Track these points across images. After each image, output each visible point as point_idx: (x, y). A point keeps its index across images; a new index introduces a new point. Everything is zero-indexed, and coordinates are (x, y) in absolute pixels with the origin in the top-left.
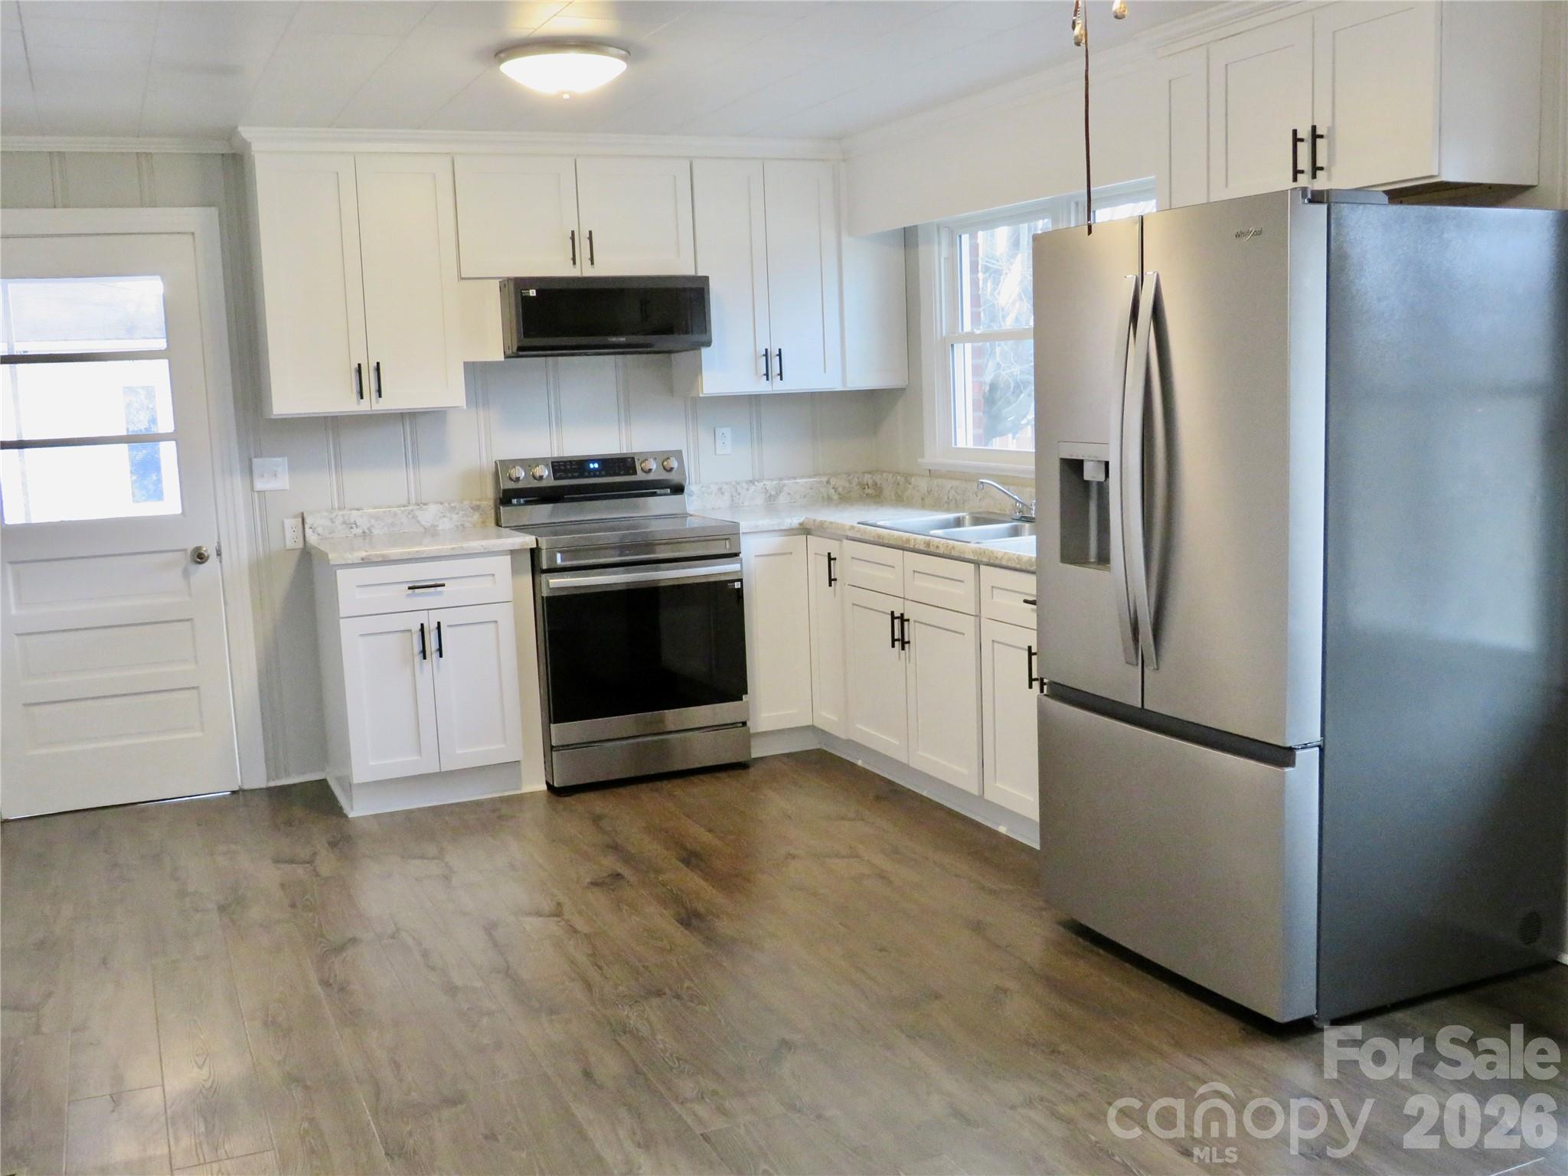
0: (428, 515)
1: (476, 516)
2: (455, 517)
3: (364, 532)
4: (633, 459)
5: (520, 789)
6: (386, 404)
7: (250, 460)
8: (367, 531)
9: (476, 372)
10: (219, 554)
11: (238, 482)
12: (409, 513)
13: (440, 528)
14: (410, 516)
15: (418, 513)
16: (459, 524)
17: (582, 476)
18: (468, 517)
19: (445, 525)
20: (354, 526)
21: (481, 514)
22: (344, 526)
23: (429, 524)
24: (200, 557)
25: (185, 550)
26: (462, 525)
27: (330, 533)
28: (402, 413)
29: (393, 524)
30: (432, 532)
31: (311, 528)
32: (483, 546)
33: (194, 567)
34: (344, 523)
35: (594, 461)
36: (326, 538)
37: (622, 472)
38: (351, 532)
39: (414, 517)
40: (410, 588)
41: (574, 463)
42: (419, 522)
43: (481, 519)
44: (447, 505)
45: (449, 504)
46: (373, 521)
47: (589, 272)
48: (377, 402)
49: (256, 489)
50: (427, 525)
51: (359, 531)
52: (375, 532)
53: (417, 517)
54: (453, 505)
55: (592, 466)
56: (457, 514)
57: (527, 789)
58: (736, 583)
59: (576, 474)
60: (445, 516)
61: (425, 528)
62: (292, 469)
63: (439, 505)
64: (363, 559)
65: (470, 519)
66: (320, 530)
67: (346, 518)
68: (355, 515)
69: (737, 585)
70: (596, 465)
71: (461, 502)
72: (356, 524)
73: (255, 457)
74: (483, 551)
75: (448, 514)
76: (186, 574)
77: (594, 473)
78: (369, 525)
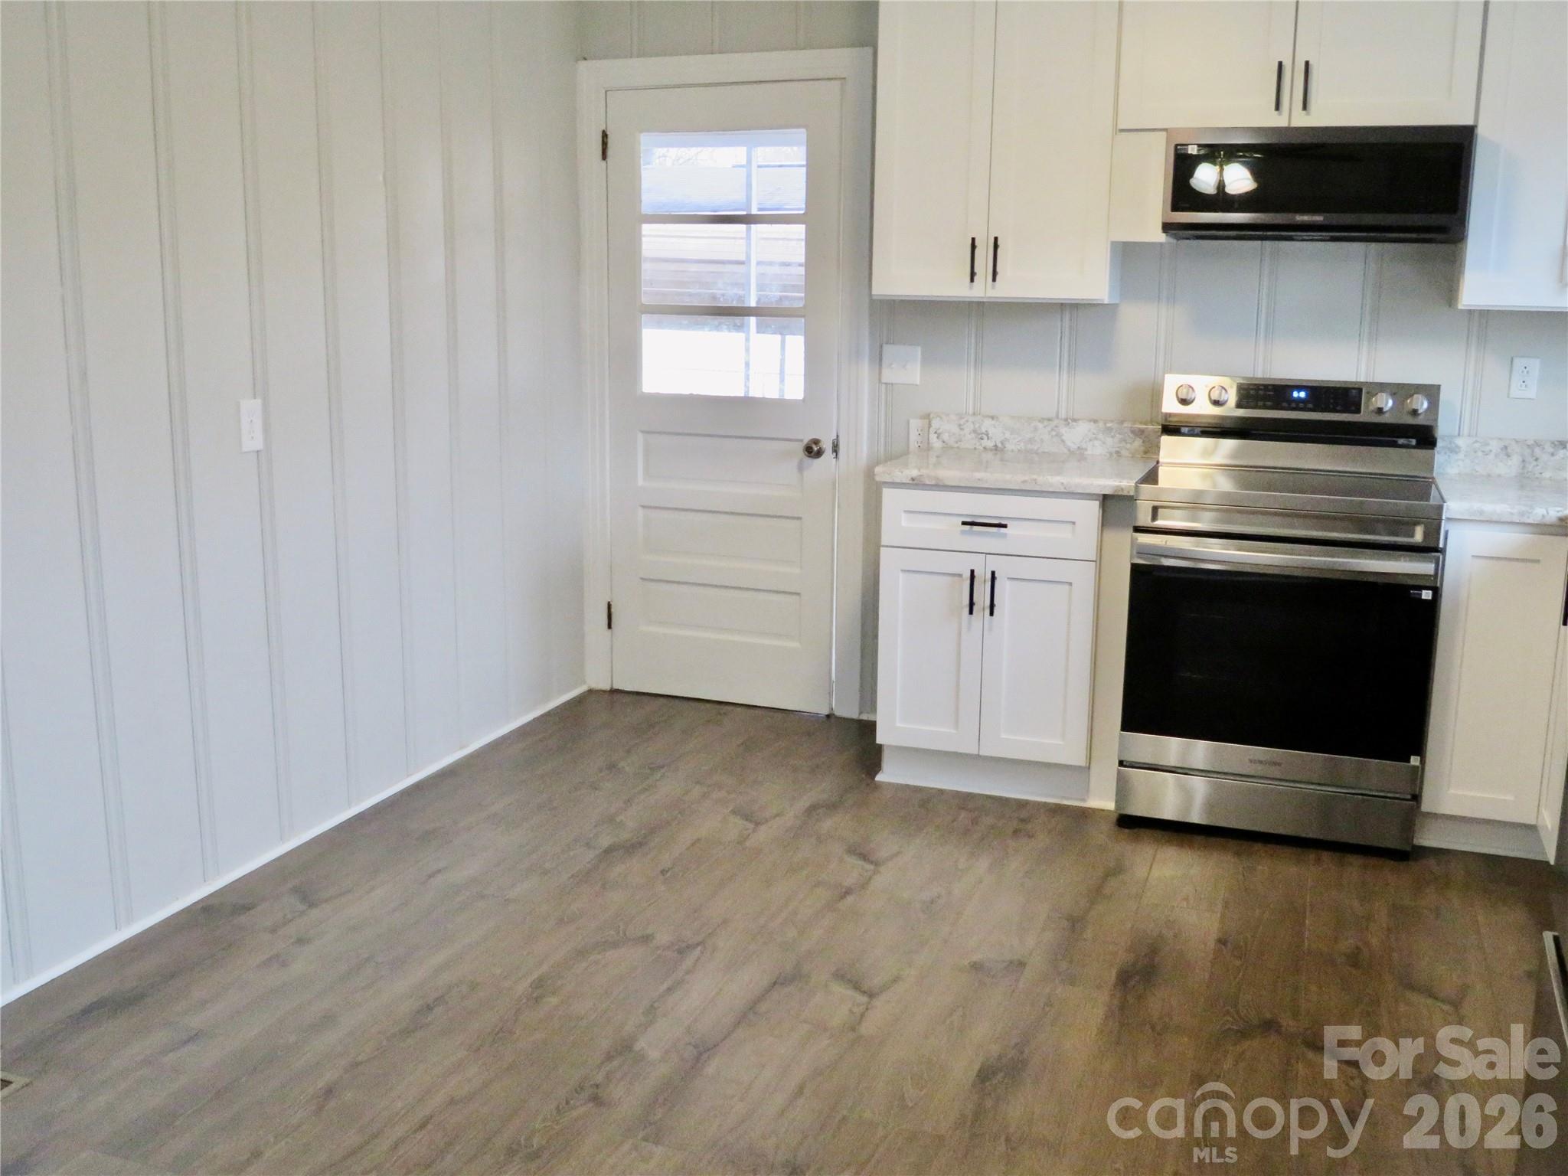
0: (1076, 435)
1: (1138, 443)
2: (1109, 440)
3: (996, 446)
4: (1360, 390)
5: (1084, 800)
6: (1003, 290)
7: (881, 346)
8: (1000, 445)
9: (1127, 254)
10: (836, 449)
11: (865, 369)
12: (1052, 430)
13: (1089, 452)
14: (1054, 433)
15: (1063, 430)
16: (1114, 450)
17: (1277, 406)
18: (1127, 443)
19: (1097, 449)
20: (985, 437)
21: (1143, 442)
22: (973, 435)
23: (1076, 447)
24: (813, 450)
25: (802, 441)
26: (1118, 452)
27: (957, 442)
28: (1062, 304)
29: (1031, 441)
30: (1079, 455)
31: (936, 433)
32: (1062, 483)
33: (808, 461)
34: (975, 431)
35: (1299, 388)
36: (952, 448)
37: (1338, 408)
38: (981, 445)
39: (1059, 435)
40: (964, 523)
41: (1270, 387)
42: (1063, 441)
43: (1142, 448)
44: (1101, 424)
45: (1105, 424)
46: (1008, 435)
47: (1302, 120)
48: (993, 287)
49: (884, 380)
50: (1073, 447)
51: (990, 444)
52: (1009, 446)
53: (1063, 435)
54: (1109, 425)
55: (1295, 394)
56: (1113, 437)
57: (1094, 803)
58: (1424, 592)
59: (1269, 403)
60: (1096, 439)
61: (1069, 450)
62: (926, 361)
63: (1092, 423)
64: (913, 479)
65: (1128, 446)
66: (945, 437)
67: (977, 426)
68: (987, 425)
69: (1427, 595)
70: (1303, 394)
71: (1122, 422)
72: (987, 435)
73: (887, 343)
74: (1063, 490)
75: (1100, 436)
76: (801, 468)
77: (1298, 405)
78: (1003, 438)
